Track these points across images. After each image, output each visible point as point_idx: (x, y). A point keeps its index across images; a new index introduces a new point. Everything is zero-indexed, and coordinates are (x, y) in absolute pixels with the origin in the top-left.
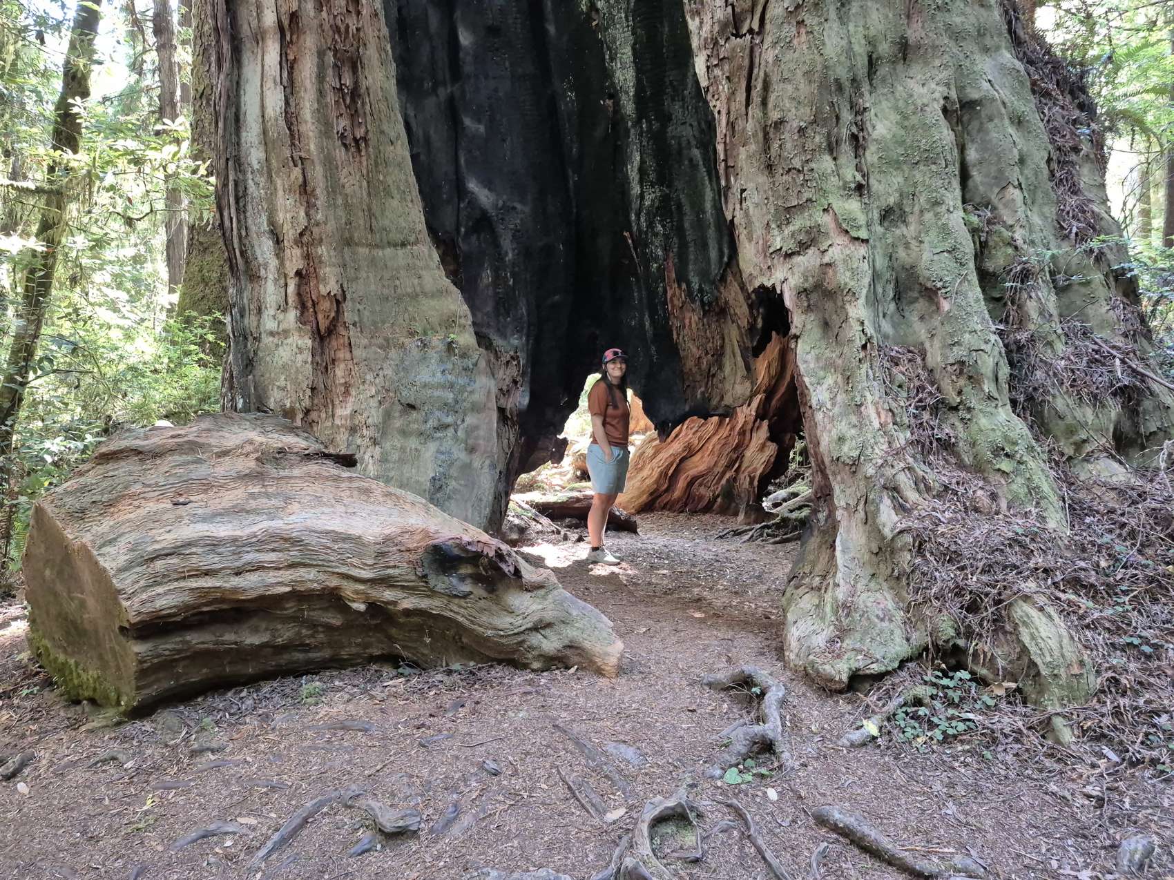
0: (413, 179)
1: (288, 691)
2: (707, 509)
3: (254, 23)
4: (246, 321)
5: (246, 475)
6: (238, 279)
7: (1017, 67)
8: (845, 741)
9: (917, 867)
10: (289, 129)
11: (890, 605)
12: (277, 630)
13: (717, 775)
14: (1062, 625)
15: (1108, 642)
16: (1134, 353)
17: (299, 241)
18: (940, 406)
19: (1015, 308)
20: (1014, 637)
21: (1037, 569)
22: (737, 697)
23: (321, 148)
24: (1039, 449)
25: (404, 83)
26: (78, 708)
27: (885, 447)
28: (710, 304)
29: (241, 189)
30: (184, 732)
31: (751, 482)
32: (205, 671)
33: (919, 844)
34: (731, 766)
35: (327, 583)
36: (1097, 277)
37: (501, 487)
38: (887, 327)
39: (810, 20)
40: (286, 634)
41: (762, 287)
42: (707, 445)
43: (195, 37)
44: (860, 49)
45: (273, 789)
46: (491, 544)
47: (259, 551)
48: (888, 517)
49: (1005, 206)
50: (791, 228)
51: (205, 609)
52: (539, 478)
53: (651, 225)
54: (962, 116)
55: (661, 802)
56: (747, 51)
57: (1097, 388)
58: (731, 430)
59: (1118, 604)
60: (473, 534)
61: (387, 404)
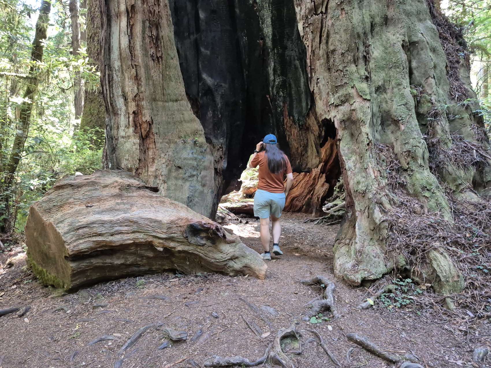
0: (180, 74)
1: (131, 283)
2: (299, 211)
3: (116, 10)
4: (113, 132)
5: (115, 195)
6: (109, 115)
7: (433, 27)
8: (360, 307)
9: (390, 358)
10: (131, 53)
11: (379, 251)
12: (127, 258)
13: (307, 320)
14: (450, 260)
15: (470, 268)
16: (482, 148)
17: (134, 99)
18: (400, 169)
19: (431, 128)
20: (430, 265)
21: (440, 237)
22: (314, 288)
23: (143, 61)
24: (441, 188)
25: (177, 34)
26: (47, 289)
27: (377, 186)
28: (302, 125)
29: (111, 78)
30: (90, 299)
31: (318, 200)
32: (98, 274)
33: (391, 348)
34: (313, 316)
35: (148, 239)
36: (466, 116)
37: (215, 201)
38: (378, 136)
39: (347, 8)
40: (131, 260)
41: (326, 119)
42: (299, 184)
43: (88, 13)
44: (367, 20)
45: (127, 322)
46: (213, 224)
47: (120, 226)
48: (378, 215)
49: (428, 85)
50: (338, 95)
51: (99, 249)
52: (229, 197)
53: (278, 93)
54: (410, 48)
55: (284, 330)
56: (320, 21)
57: (466, 162)
58: (310, 178)
59: (474, 252)
60: (206, 220)
61: (170, 166)
